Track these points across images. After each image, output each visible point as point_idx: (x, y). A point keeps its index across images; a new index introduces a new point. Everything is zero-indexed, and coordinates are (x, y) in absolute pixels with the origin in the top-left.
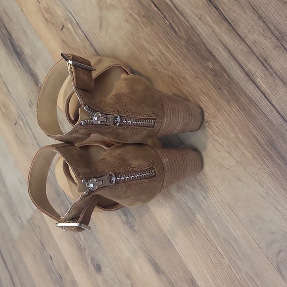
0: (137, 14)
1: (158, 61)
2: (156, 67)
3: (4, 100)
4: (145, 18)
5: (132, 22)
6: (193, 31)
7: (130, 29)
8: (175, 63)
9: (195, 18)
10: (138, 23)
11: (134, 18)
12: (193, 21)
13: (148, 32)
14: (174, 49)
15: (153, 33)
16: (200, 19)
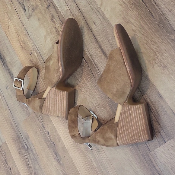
0: (128, 2)
1: (138, 30)
2: (136, 34)
3: (23, 39)
4: (133, 5)
5: (124, 6)
6: (164, 17)
7: (122, 10)
8: (150, 33)
9: (167, 10)
10: (128, 7)
11: (126, 4)
12: (165, 12)
13: (134, 13)
14: (150, 25)
15: (137, 14)
16: (170, 11)
